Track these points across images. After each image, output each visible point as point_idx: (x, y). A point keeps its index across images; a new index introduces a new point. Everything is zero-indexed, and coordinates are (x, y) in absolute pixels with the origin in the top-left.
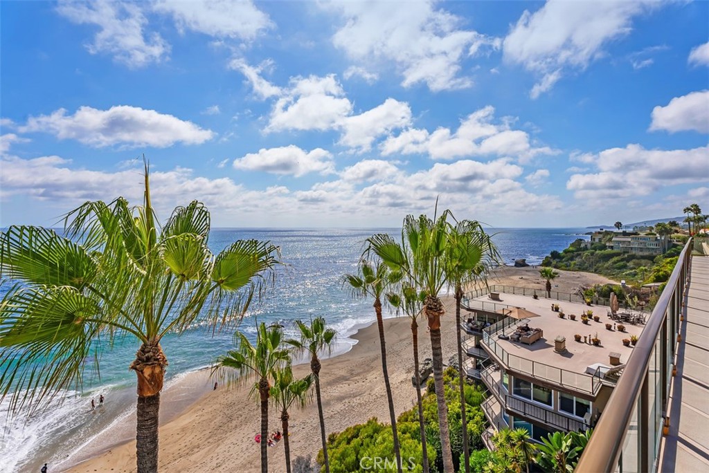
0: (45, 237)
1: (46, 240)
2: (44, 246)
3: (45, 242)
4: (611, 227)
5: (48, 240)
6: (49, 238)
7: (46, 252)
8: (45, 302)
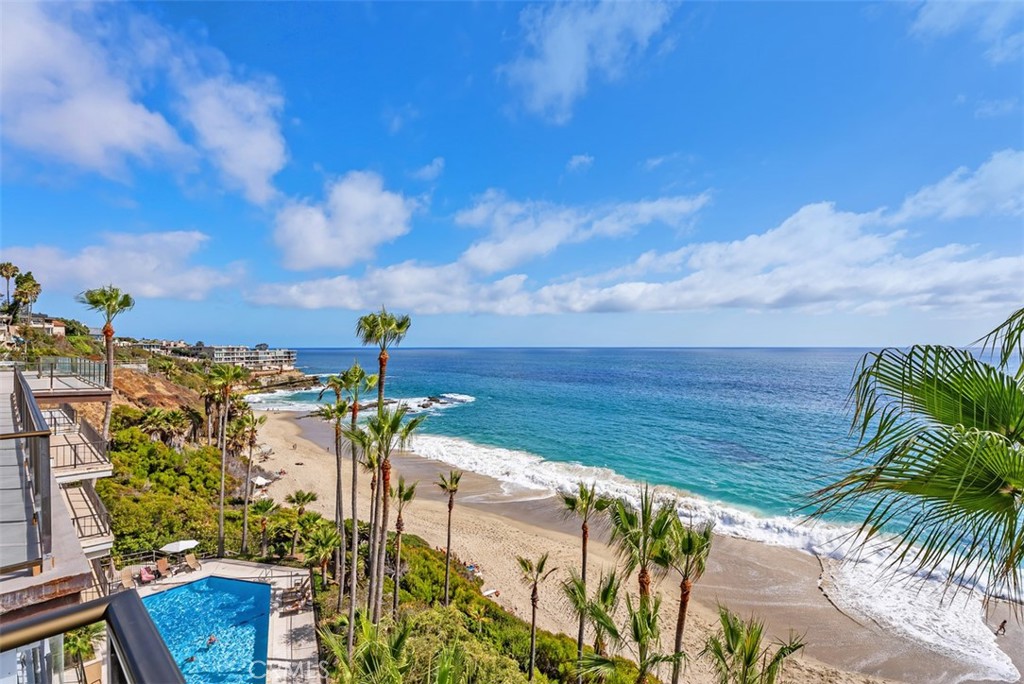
0: (956, 362)
1: (957, 365)
2: (955, 374)
3: (956, 368)
5: (960, 365)
6: (961, 363)
7: (957, 382)
8: (962, 451)
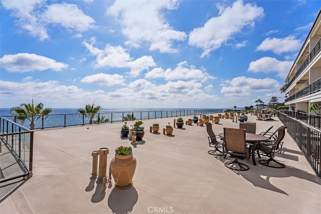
4: (233, 108)
